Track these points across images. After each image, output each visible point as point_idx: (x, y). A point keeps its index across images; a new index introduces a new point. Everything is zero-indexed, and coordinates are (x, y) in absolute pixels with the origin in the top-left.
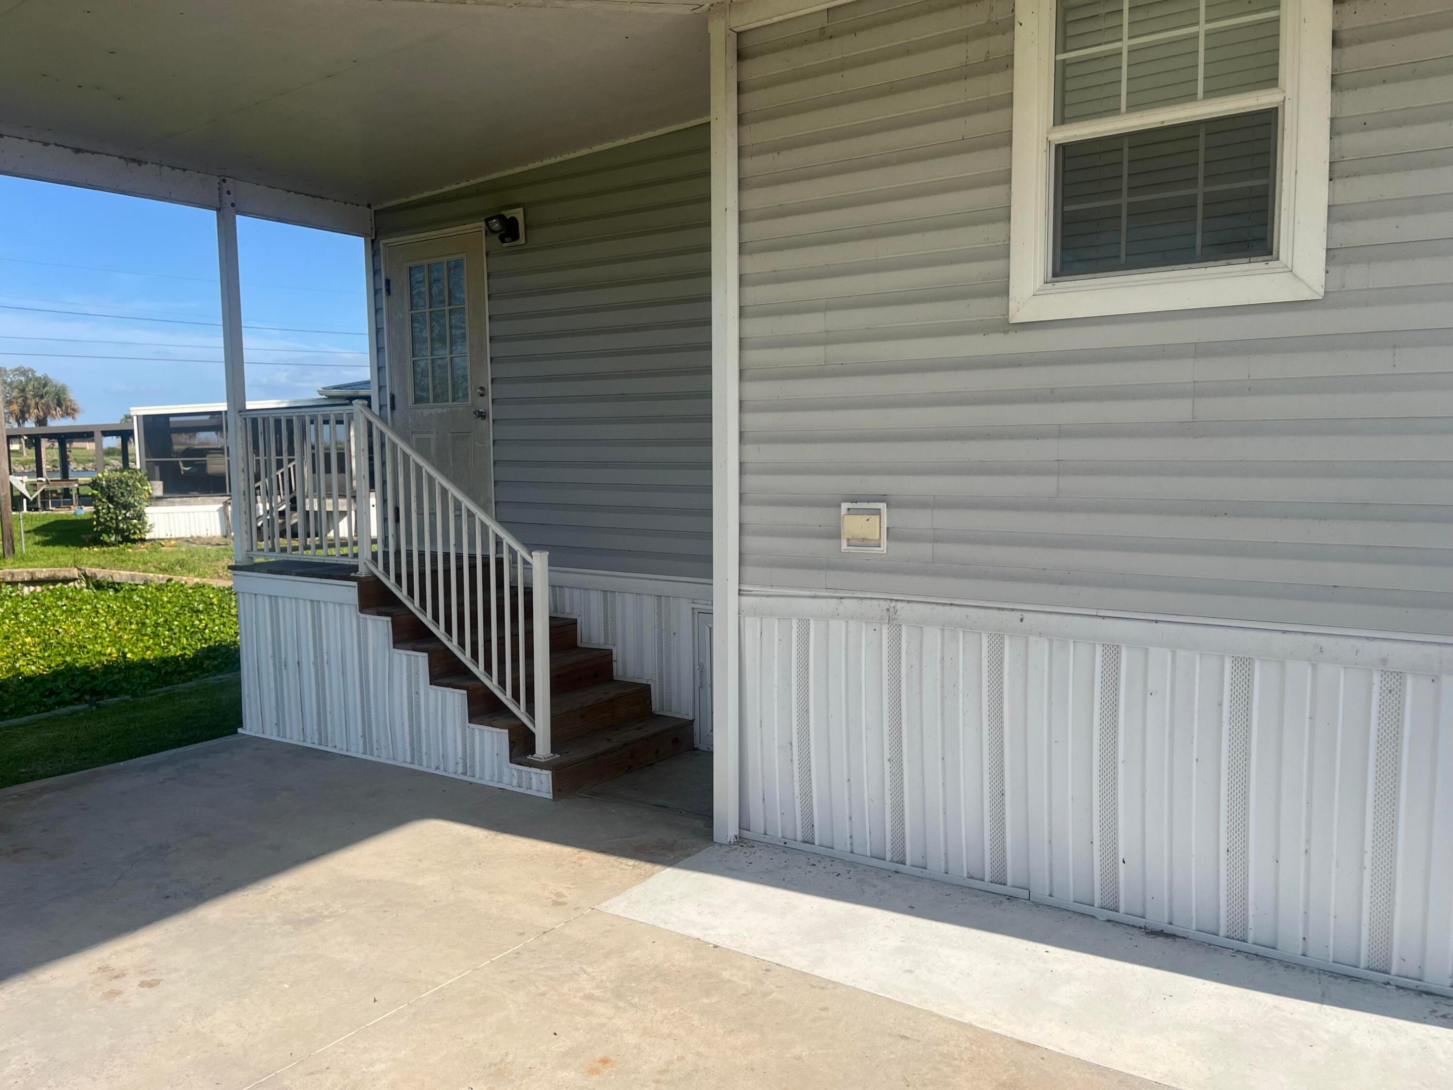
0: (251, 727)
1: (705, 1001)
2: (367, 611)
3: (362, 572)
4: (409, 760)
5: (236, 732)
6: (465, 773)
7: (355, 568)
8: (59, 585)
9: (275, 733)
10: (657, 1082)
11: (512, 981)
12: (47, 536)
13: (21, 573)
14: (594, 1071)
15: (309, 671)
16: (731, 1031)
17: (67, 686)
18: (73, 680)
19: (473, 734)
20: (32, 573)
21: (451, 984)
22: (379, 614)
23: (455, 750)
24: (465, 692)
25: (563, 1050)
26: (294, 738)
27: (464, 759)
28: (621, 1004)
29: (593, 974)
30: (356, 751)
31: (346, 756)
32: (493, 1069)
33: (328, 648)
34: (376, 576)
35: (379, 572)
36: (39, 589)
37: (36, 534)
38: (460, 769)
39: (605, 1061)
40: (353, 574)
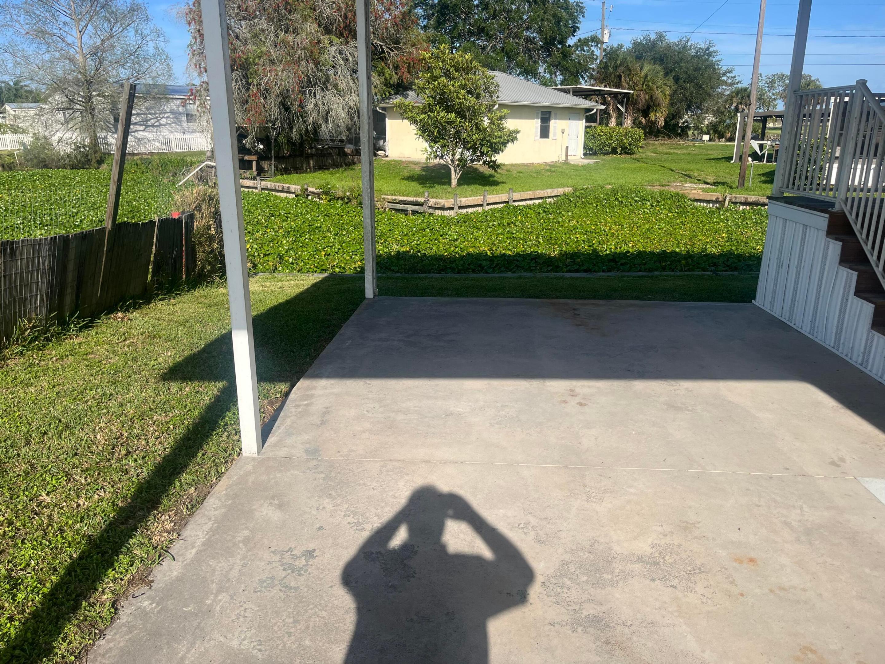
0: (758, 301)
1: (867, 570)
2: (830, 236)
3: (837, 208)
4: (832, 345)
5: (751, 302)
6: (861, 364)
7: (833, 205)
8: (759, 207)
9: (769, 308)
10: (771, 591)
11: (748, 490)
12: (768, 178)
13: (741, 197)
14: (739, 561)
15: (793, 270)
16: (863, 598)
17: (723, 262)
18: (728, 260)
19: (873, 339)
20: (746, 198)
21: (711, 473)
22: (836, 239)
23: (859, 345)
24: (873, 306)
25: (734, 539)
26: (776, 313)
27: (864, 353)
28: (803, 538)
29: (805, 513)
30: (806, 330)
31: (798, 332)
32: (685, 524)
33: (805, 259)
34: (844, 213)
35: (846, 210)
36: (748, 208)
37: (763, 176)
38: (860, 361)
39: (751, 560)
40: (830, 209)
